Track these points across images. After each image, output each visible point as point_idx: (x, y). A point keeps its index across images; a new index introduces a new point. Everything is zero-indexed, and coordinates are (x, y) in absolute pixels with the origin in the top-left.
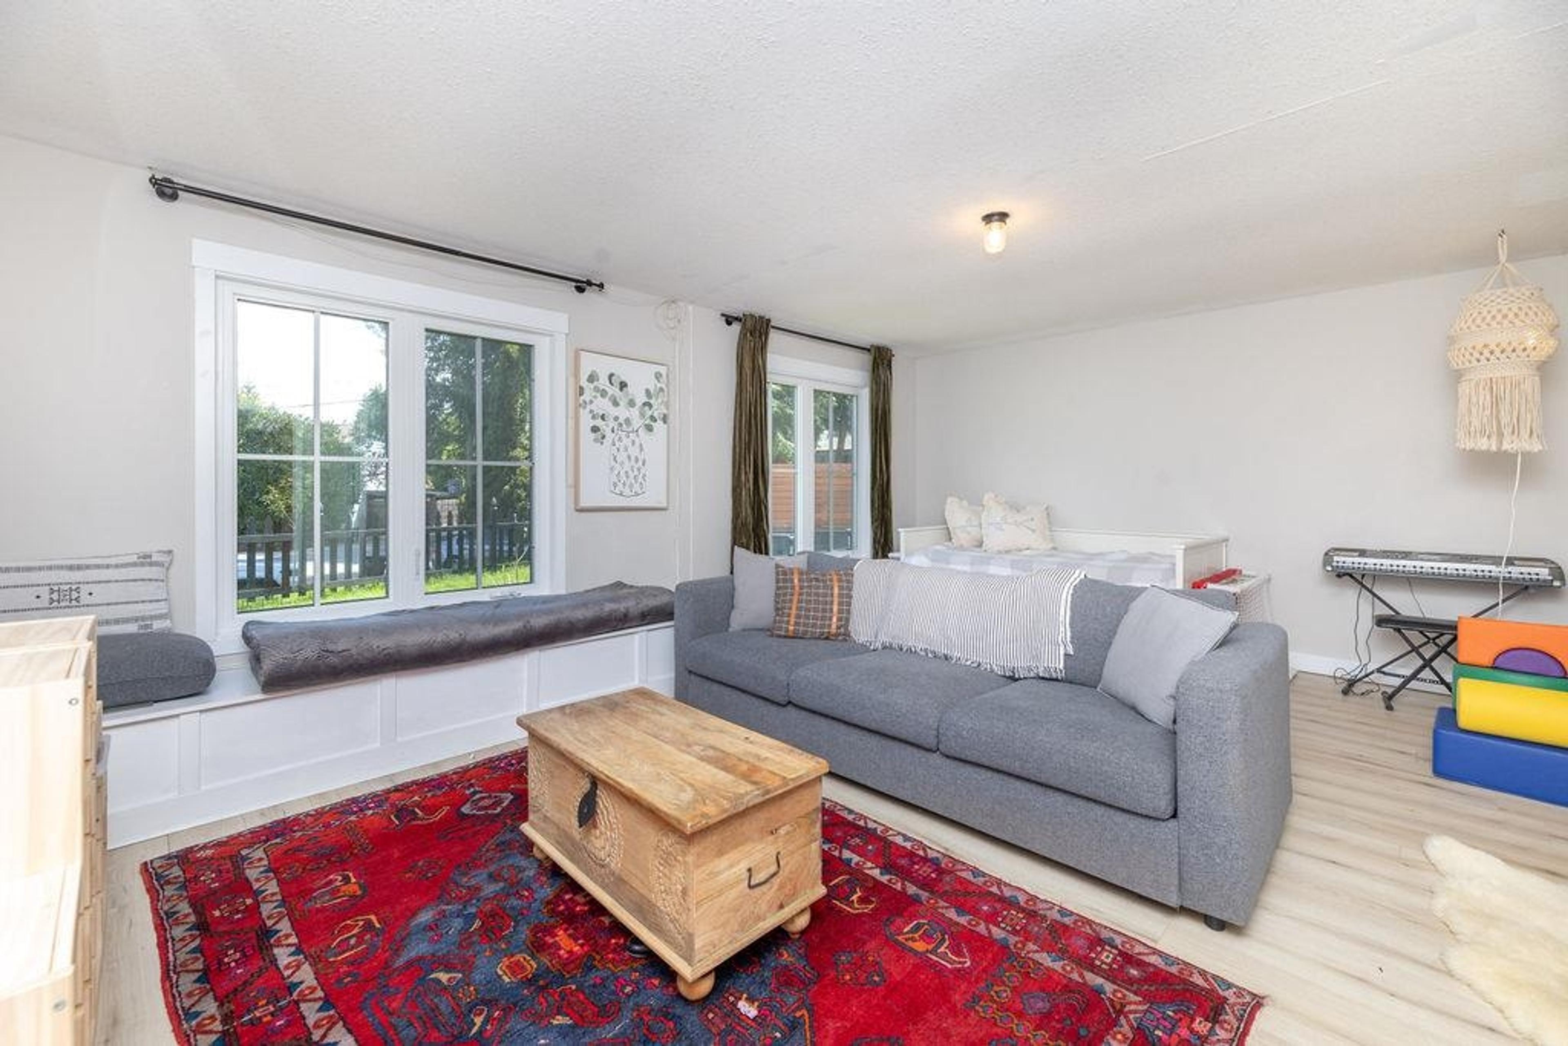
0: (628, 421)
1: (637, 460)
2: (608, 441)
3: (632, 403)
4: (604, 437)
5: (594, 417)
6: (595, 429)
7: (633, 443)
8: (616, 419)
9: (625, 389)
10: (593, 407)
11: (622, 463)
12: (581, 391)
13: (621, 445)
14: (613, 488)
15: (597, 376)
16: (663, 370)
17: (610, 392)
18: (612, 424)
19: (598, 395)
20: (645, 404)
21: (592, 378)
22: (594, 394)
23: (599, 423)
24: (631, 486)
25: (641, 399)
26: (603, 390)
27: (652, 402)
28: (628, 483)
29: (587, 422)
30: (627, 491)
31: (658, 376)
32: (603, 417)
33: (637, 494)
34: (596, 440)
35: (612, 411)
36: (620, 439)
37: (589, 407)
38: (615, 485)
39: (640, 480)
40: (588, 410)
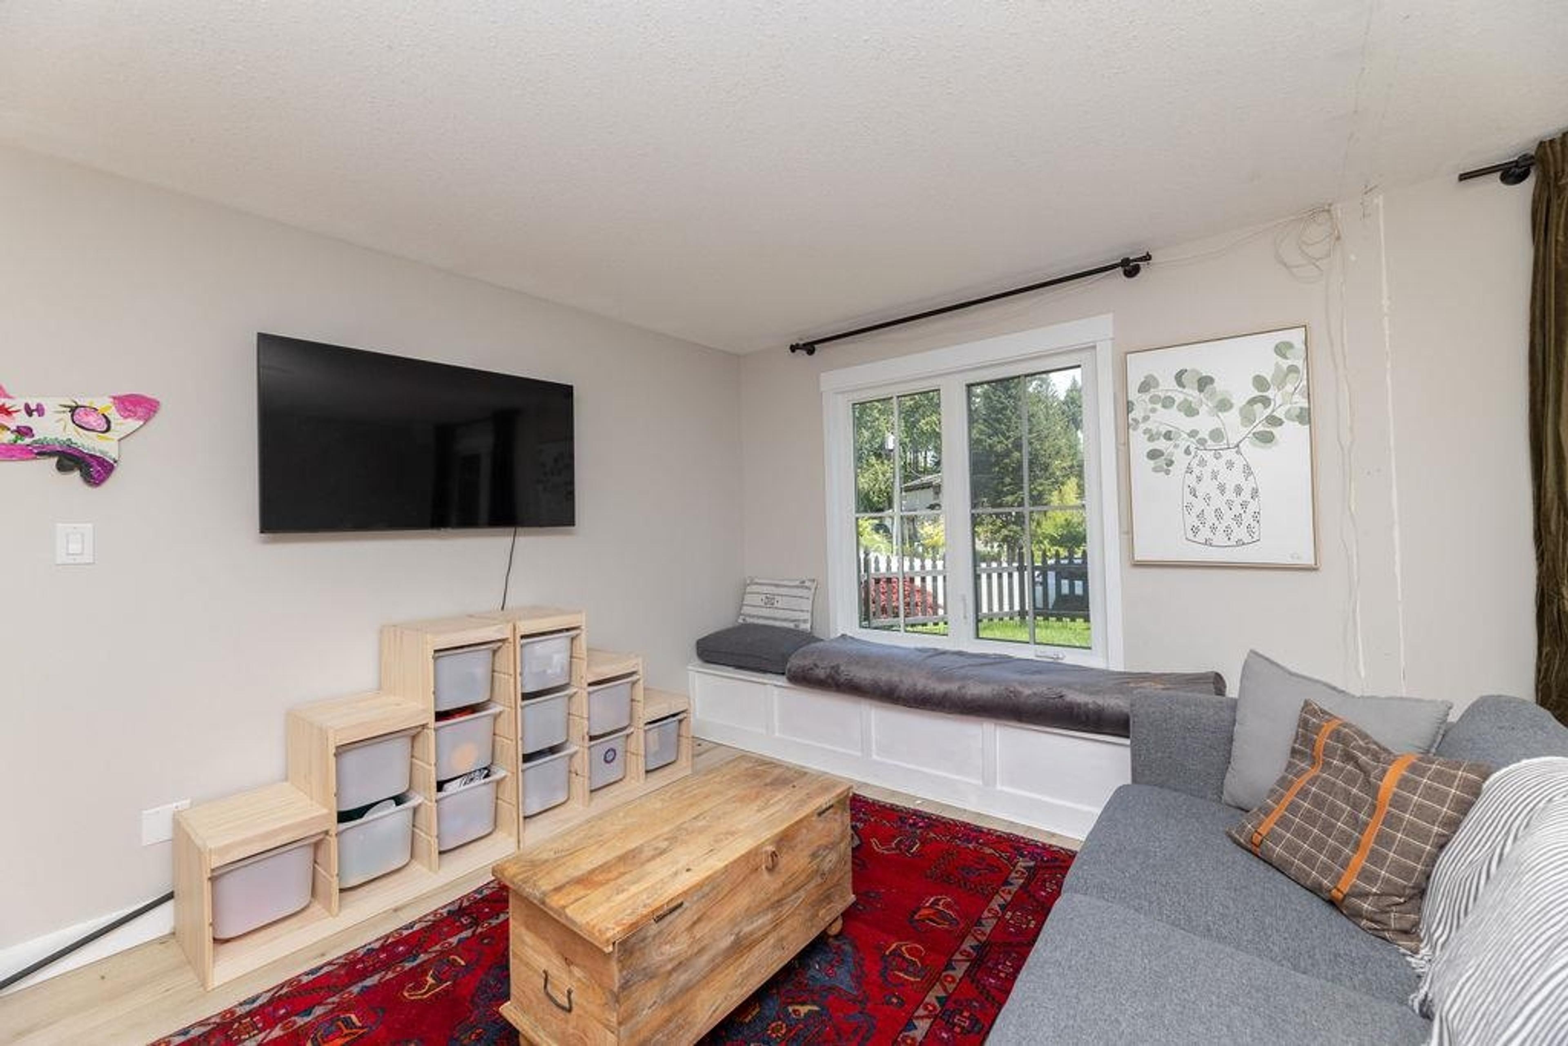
0: (1217, 434)
1: (1238, 490)
2: (1178, 469)
3: (1224, 405)
4: (1170, 463)
5: (1151, 439)
6: (1154, 455)
7: (1230, 465)
8: (1193, 434)
9: (1209, 388)
10: (1149, 425)
11: (1208, 498)
12: (1129, 406)
13: (1207, 472)
14: (1190, 535)
15: (1155, 379)
16: (1296, 337)
17: (1179, 398)
18: (1184, 442)
19: (1159, 406)
20: (1253, 401)
21: (1144, 387)
22: (1150, 406)
23: (1161, 444)
24: (1228, 531)
25: (1245, 391)
26: (1167, 398)
27: (1270, 394)
28: (1221, 528)
29: (1140, 445)
30: (1219, 538)
31: (1281, 350)
32: (1168, 436)
33: (1240, 543)
34: (1156, 470)
35: (1185, 424)
36: (1202, 463)
37: (1143, 426)
38: (1195, 530)
39: (1247, 519)
40: (1140, 430)
